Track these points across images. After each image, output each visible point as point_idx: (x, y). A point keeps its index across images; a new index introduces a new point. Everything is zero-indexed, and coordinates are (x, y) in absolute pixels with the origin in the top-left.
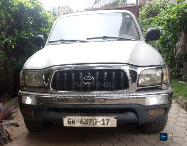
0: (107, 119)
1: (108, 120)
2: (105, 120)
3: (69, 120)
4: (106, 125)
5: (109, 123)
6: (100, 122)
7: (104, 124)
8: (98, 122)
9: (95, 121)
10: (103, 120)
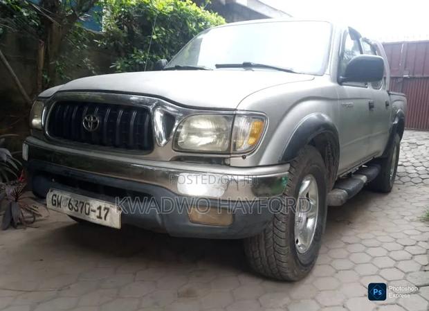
0: (105, 208)
1: (106, 211)
2: (102, 209)
3: (54, 198)
4: (103, 219)
5: (108, 218)
6: (94, 211)
7: (100, 217)
8: (92, 211)
9: (87, 206)
10: (100, 208)
